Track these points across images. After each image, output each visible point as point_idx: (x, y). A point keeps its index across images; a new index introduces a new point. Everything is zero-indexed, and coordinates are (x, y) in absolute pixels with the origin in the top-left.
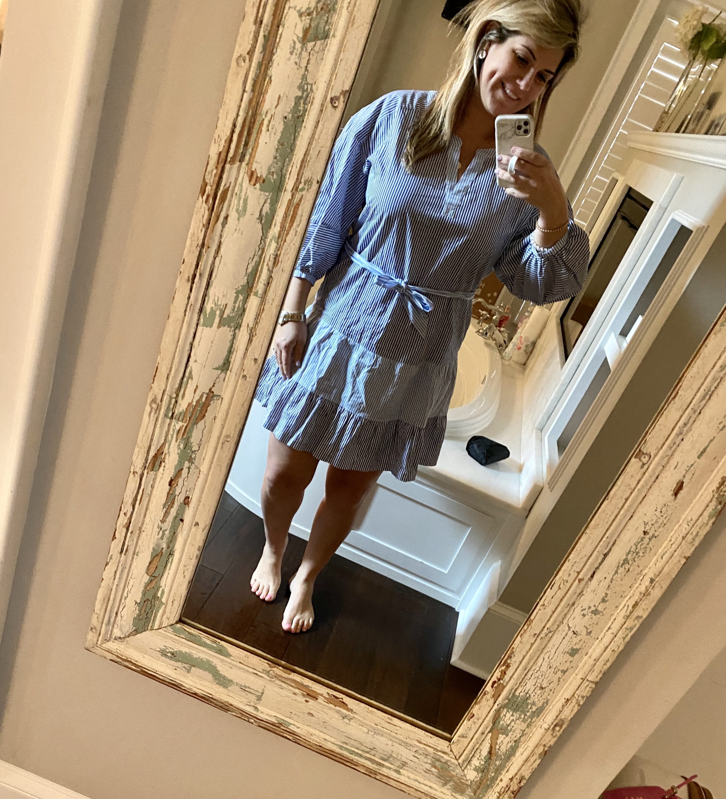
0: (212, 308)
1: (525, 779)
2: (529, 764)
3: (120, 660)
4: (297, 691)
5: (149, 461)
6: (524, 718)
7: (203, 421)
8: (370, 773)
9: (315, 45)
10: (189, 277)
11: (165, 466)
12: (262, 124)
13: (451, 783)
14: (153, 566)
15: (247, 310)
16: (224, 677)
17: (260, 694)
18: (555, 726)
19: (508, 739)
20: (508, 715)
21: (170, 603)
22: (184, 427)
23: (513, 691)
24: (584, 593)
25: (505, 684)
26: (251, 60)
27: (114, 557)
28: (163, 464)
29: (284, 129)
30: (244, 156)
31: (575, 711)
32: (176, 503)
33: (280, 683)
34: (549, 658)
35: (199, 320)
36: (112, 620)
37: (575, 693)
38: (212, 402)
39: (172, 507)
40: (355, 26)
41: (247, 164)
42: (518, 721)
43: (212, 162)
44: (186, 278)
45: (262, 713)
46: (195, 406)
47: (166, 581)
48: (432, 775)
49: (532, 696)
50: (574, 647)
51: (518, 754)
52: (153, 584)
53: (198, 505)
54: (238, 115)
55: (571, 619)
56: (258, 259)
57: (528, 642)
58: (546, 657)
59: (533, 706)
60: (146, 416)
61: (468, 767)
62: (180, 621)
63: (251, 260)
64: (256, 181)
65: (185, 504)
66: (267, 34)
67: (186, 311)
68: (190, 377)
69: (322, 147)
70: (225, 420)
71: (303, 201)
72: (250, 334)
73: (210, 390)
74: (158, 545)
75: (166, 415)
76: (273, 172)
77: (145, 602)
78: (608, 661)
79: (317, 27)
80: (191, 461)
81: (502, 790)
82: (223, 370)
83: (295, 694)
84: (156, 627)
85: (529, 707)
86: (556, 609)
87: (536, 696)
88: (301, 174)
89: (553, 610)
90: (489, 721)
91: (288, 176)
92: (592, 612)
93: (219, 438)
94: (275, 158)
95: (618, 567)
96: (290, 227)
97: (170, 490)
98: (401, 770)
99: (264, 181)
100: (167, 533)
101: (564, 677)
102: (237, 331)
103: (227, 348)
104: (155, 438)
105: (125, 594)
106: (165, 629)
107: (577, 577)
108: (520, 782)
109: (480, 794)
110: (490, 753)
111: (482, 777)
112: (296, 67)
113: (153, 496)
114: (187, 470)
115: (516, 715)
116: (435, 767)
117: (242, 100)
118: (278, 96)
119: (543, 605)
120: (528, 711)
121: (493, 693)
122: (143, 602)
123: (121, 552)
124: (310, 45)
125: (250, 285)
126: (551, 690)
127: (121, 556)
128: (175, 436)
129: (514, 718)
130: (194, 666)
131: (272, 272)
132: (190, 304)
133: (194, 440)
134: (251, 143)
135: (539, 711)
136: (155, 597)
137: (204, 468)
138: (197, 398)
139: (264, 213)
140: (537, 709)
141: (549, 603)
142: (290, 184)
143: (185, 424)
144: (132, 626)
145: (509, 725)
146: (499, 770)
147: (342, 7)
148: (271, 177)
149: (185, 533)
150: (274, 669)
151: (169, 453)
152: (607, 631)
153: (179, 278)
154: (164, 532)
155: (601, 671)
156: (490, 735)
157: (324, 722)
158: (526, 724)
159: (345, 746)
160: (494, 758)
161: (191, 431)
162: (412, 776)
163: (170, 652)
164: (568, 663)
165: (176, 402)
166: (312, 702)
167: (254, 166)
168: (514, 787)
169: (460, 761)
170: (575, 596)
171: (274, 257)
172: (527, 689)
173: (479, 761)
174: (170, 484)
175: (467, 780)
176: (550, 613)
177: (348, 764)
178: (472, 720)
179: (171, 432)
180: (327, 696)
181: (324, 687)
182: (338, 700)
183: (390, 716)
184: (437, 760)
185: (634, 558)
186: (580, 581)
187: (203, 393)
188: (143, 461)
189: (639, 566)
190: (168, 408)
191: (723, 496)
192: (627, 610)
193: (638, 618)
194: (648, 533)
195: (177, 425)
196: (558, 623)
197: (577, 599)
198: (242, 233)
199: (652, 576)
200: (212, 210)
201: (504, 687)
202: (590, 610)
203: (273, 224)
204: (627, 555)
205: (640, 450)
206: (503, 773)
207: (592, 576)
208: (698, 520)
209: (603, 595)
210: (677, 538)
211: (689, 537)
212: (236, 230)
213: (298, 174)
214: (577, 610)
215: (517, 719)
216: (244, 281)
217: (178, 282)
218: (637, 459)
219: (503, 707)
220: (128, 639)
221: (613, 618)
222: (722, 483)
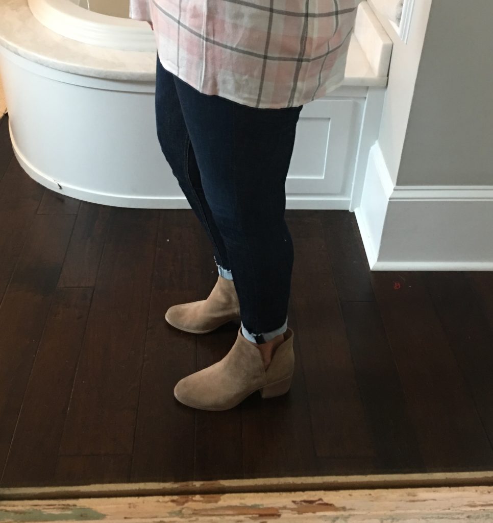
180: (294, 506)
181: (284, 494)
182: (314, 504)
183: (409, 490)
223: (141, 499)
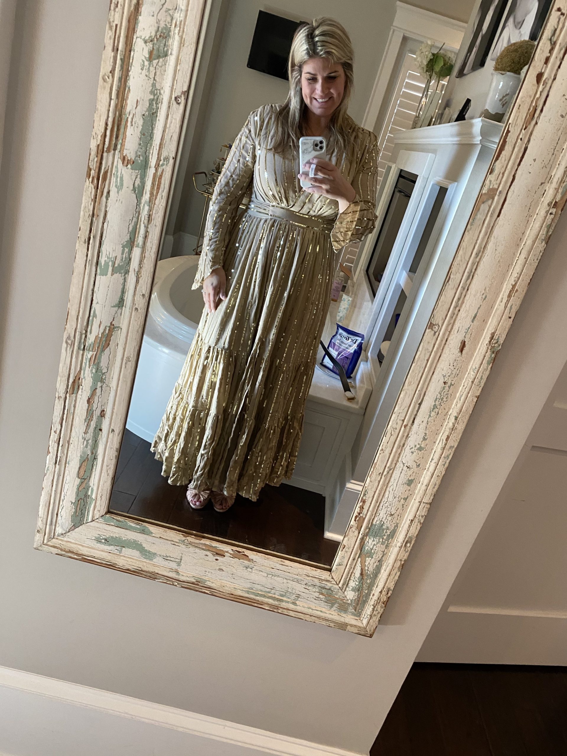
0: (105, 261)
1: (391, 590)
2: (392, 577)
3: (64, 553)
4: (208, 553)
5: (69, 387)
6: (382, 541)
7: (108, 348)
8: (274, 609)
9: (158, 62)
10: (85, 240)
11: (82, 389)
12: (127, 122)
13: (337, 605)
14: (82, 470)
15: (132, 259)
16: (149, 552)
17: (179, 561)
18: (406, 543)
19: (373, 560)
21: (99, 497)
22: (94, 355)
23: (371, 520)
24: (410, 435)
25: (364, 516)
26: (113, 77)
27: (50, 469)
28: (81, 387)
29: (143, 123)
30: (117, 146)
31: (419, 528)
32: (94, 416)
33: (194, 548)
34: (393, 490)
35: (96, 271)
36: (54, 520)
37: (416, 515)
38: (113, 333)
39: (92, 420)
40: (186, 46)
41: (120, 151)
43: (93, 153)
44: (83, 240)
45: (183, 576)
46: (101, 337)
47: (94, 481)
48: (321, 601)
49: (385, 522)
50: (410, 479)
51: (382, 571)
52: (84, 485)
53: (112, 415)
54: (108, 117)
55: (404, 457)
56: (137, 220)
57: (376, 480)
58: (391, 490)
59: (387, 531)
60: (63, 351)
61: (347, 589)
62: (108, 512)
63: (131, 221)
64: (128, 163)
65: (102, 417)
66: (122, 57)
67: (85, 265)
68: (95, 316)
69: (173, 133)
70: (125, 344)
71: (164, 173)
72: (137, 277)
73: (111, 323)
74: (84, 453)
75: (79, 348)
76: (140, 155)
77: (78, 501)
78: (435, 485)
79: (158, 50)
80: (102, 381)
81: (375, 603)
82: (119, 307)
83: (207, 555)
85: (385, 531)
86: (392, 450)
87: (388, 522)
88: (160, 154)
89: (390, 452)
90: (357, 548)
91: (151, 156)
92: (418, 449)
93: (122, 360)
94: (140, 144)
95: (430, 412)
96: (157, 193)
97: (89, 406)
98: (297, 602)
99: (133, 162)
100: (90, 441)
101: (406, 504)
102: (126, 276)
103: (120, 290)
104: (73, 367)
105: (62, 498)
106: (97, 520)
107: (403, 424)
108: (388, 593)
109: (359, 609)
110: (362, 574)
111: (358, 595)
112: (147, 78)
113: (75, 414)
114: (100, 388)
115: (376, 540)
116: (322, 594)
117: (110, 105)
118: (136, 100)
119: (382, 450)
120: (385, 535)
121: (356, 525)
122: (77, 501)
123: (56, 463)
124: (155, 62)
125: (132, 240)
126: (398, 515)
127: (55, 467)
128: (88, 363)
129: (375, 542)
130: (124, 547)
131: (148, 227)
132: (88, 260)
133: (103, 364)
134: (121, 137)
135: (393, 534)
136: (86, 496)
137: (113, 384)
138: (102, 331)
139: (136, 185)
140: (391, 532)
141: (386, 448)
142: (153, 162)
143: (95, 353)
144: (70, 522)
145: (372, 549)
146: (370, 588)
147: (174, 34)
148: (139, 159)
149: (104, 439)
150: (187, 538)
151: (84, 378)
152: (431, 462)
153: (78, 242)
154: (87, 441)
155: (432, 494)
156: (360, 559)
157: (232, 574)
158: (385, 546)
159: (251, 590)
160: (365, 577)
161: (100, 357)
162: (306, 605)
163: (103, 539)
164: (407, 492)
165: (86, 337)
166: (221, 559)
167: (125, 153)
168: (384, 598)
169: (340, 585)
170: (404, 439)
171: (148, 216)
172: (381, 518)
173: (354, 583)
174: (89, 401)
175: (348, 600)
176: (388, 455)
177: (256, 605)
178: (344, 550)
179: (84, 361)
180: (232, 553)
181: (228, 546)
182: (241, 554)
183: (283, 560)
184: (324, 588)
185: (440, 403)
186: (405, 427)
187: (106, 326)
188: (65, 387)
189: (445, 409)
190: (80, 342)
191: (494, 347)
192: (442, 443)
193: (451, 447)
194: (447, 383)
195: (89, 355)
196: (395, 462)
197: (405, 441)
198: (122, 202)
199: (455, 414)
200: (98, 188)
201: (364, 519)
202: (416, 448)
203: (144, 193)
204: (435, 401)
205: (431, 323)
206: (374, 588)
207: (413, 422)
208: (480, 367)
209: (424, 435)
210: (468, 383)
211: (476, 381)
212: (117, 200)
213: (158, 154)
214: (407, 450)
215: (377, 543)
216: (127, 238)
217: (77, 245)
218: (430, 330)
219: (366, 535)
220: (69, 534)
221: (433, 451)
222: (492, 338)
223: (170, 530)
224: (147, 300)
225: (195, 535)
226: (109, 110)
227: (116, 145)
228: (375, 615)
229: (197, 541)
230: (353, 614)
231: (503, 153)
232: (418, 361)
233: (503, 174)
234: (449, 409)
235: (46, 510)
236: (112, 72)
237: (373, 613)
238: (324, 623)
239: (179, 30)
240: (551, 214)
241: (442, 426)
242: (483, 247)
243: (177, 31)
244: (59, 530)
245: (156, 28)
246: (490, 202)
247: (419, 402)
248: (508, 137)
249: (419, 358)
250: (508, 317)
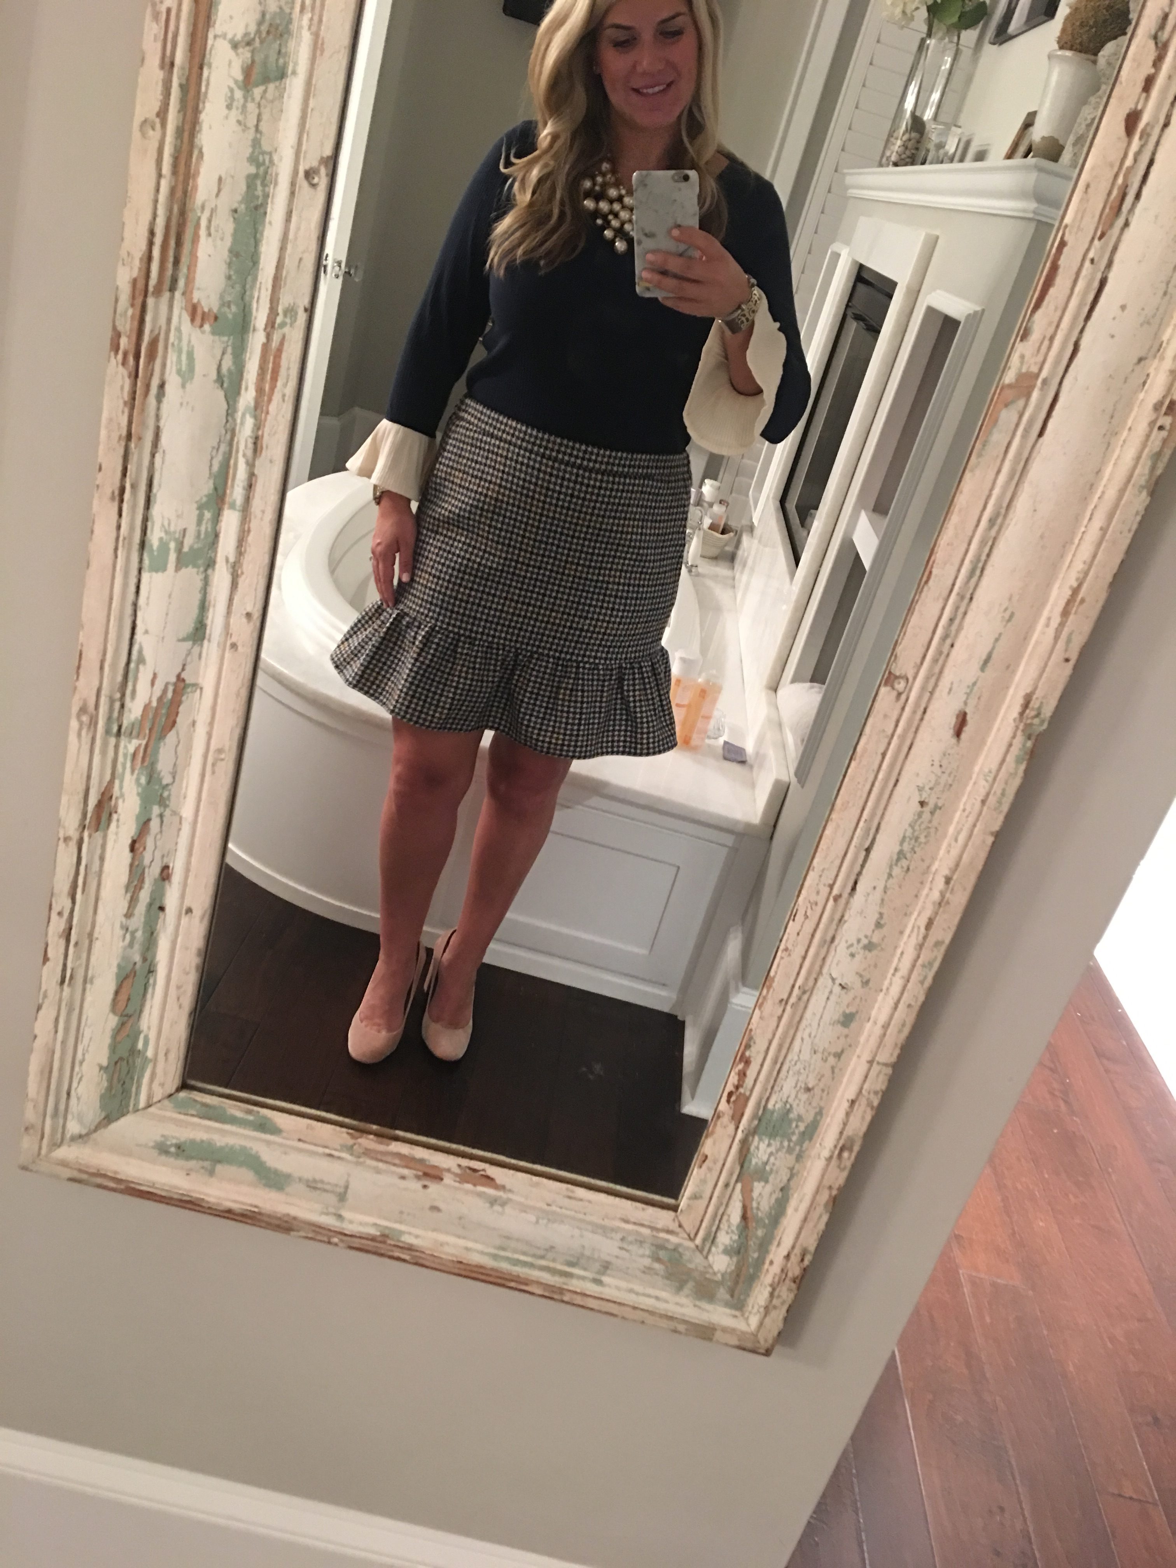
0: (161, 539)
1: (810, 1252)
2: (810, 1225)
3: (84, 1177)
4: (406, 1172)
5: (89, 815)
6: (789, 1146)
7: (174, 732)
8: (553, 1294)
9: (265, 91)
10: (113, 493)
11: (118, 820)
12: (197, 226)
13: (690, 1285)
14: (123, 997)
15: (222, 536)
16: (276, 1172)
17: (342, 1190)
18: (842, 1150)
19: (769, 1188)
20: (763, 1146)
21: (161, 1057)
22: (143, 747)
23: (764, 1101)
24: (846, 918)
25: (748, 1093)
26: (163, 126)
27: (51, 994)
28: (115, 816)
29: (236, 230)
30: (177, 282)
31: (868, 1118)
32: (146, 880)
33: (374, 1163)
34: (810, 1036)
35: (141, 561)
36: (62, 1107)
37: (862, 1088)
38: (184, 698)
39: (141, 888)
40: (327, 54)
41: (184, 294)
42: (780, 1153)
43: (124, 298)
44: (110, 494)
45: (351, 1222)
46: (157, 709)
47: (149, 1020)
48: (655, 1276)
49: (795, 1106)
50: (848, 1011)
51: (790, 1211)
52: (127, 1029)
53: (186, 877)
54: (155, 216)
55: (834, 965)
56: (227, 449)
57: (772, 1015)
58: (806, 1036)
59: (800, 1124)
60: (72, 738)
61: (713, 1249)
62: (184, 1086)
63: (215, 451)
64: (203, 319)
65: (164, 879)
66: (184, 82)
67: (116, 549)
68: (141, 660)
69: (303, 252)
70: (211, 724)
71: (286, 344)
72: (232, 574)
73: (178, 676)
74: (125, 958)
75: (108, 732)
76: (229, 302)
77: (116, 1063)
78: (903, 1025)
79: (265, 63)
80: (163, 802)
81: (776, 1280)
82: (195, 641)
83: (403, 1178)
84: (142, 1103)
85: (794, 1125)
86: (807, 951)
87: (802, 1104)
88: (275, 300)
89: (803, 954)
90: (734, 1163)
91: (254, 305)
92: (865, 947)
93: (205, 756)
94: (229, 278)
95: (891, 867)
96: (273, 388)
97: (133, 859)
98: (605, 1279)
99: (216, 318)
100: (139, 934)
101: (840, 1066)
102: (210, 571)
103: (196, 603)
104: (95, 775)
105: (79, 1056)
106: (159, 1105)
107: (830, 893)
108: (802, 1260)
109: (740, 1294)
110: (744, 1217)
111: (738, 1262)
112: (239, 129)
113: (104, 876)
114: (159, 819)
115: (776, 1143)
116: (658, 1260)
117: (157, 190)
118: (217, 177)
119: (786, 949)
120: (793, 1133)
121: (731, 1112)
122: (112, 1064)
123: (62, 982)
124: (257, 91)
125: (220, 493)
126: (823, 1091)
127: (62, 990)
128: (128, 765)
129: (773, 1149)
130: (219, 1162)
131: (254, 466)
132: (121, 539)
133: (164, 766)
134: (185, 260)
135: (811, 1131)
136: (133, 1051)
137: (187, 812)
138: (158, 692)
139: (224, 370)
140: (806, 1127)
141: (795, 945)
142: (260, 317)
143: (144, 742)
144: (99, 1110)
145: (766, 1163)
146: (764, 1246)
147: (300, 27)
148: (228, 310)
149: (170, 930)
150: (360, 1140)
151: (122, 795)
152: (893, 975)
153: (96, 495)
154: (133, 933)
155: (896, 1045)
156: (739, 1186)
157: (460, 1218)
158: (793, 1157)
159: (502, 1253)
160: (752, 1225)
161: (156, 751)
162: (623, 1284)
163: (171, 1145)
164: (842, 1039)
165: (122, 706)
166: (434, 1188)
167: (196, 296)
168: (795, 1270)
169: (698, 1241)
170: (834, 926)
171: (253, 440)
172: (785, 1096)
173: (728, 1237)
174: (132, 848)
175: (715, 1274)
176: (799, 961)
177: (511, 1284)
178: (705, 1166)
179: (121, 759)
180: (458, 1171)
181: (452, 1157)
182: (477, 1174)
183: (569, 1186)
184: (660, 1247)
185: (913, 849)
186: (837, 899)
187: (167, 684)
188: (79, 816)
189: (923, 860)
190: (109, 719)
191: (1031, 725)
192: (918, 935)
193: (938, 944)
194: (927, 804)
195: (130, 746)
196: (814, 975)
197: (836, 930)
198: (193, 409)
199: (946, 872)
200: (137, 376)
201: (748, 1099)
202: (861, 945)
203: (243, 387)
204: (902, 843)
205: (890, 673)
206: (773, 1248)
207: (854, 889)
208: (999, 770)
209: (877, 916)
210: (973, 804)
211: (992, 800)
212: (181, 404)
213: (272, 301)
214: (840, 950)
215: (778, 1151)
216: (206, 487)
217: (95, 502)
218: (888, 688)
219: (751, 1133)
220: (95, 1135)
221: (899, 951)
222: (1026, 705)
223: (320, 1124)
224: (258, 624)
225: (377, 1134)
226: (156, 201)
227: (174, 281)
228: (775, 1307)
229: (381, 1148)
230: (727, 1305)
231: (1052, 291)
232: (862, 756)
233: (1052, 339)
234: (933, 859)
235: (45, 1085)
236: (162, 114)
237: (771, 1301)
238: (664, 1323)
239: (311, 19)
240: (1161, 428)
241: (916, 896)
242: (1005, 505)
243: (305, 22)
244: (73, 1127)
245: (258, 16)
246: (1021, 403)
247: (866, 846)
248: (1063, 258)
249: (865, 750)
250: (1062, 659)
